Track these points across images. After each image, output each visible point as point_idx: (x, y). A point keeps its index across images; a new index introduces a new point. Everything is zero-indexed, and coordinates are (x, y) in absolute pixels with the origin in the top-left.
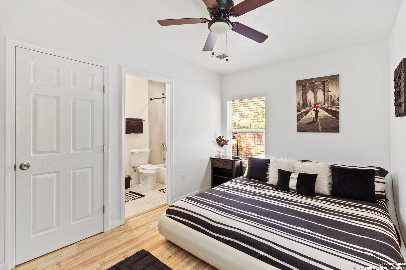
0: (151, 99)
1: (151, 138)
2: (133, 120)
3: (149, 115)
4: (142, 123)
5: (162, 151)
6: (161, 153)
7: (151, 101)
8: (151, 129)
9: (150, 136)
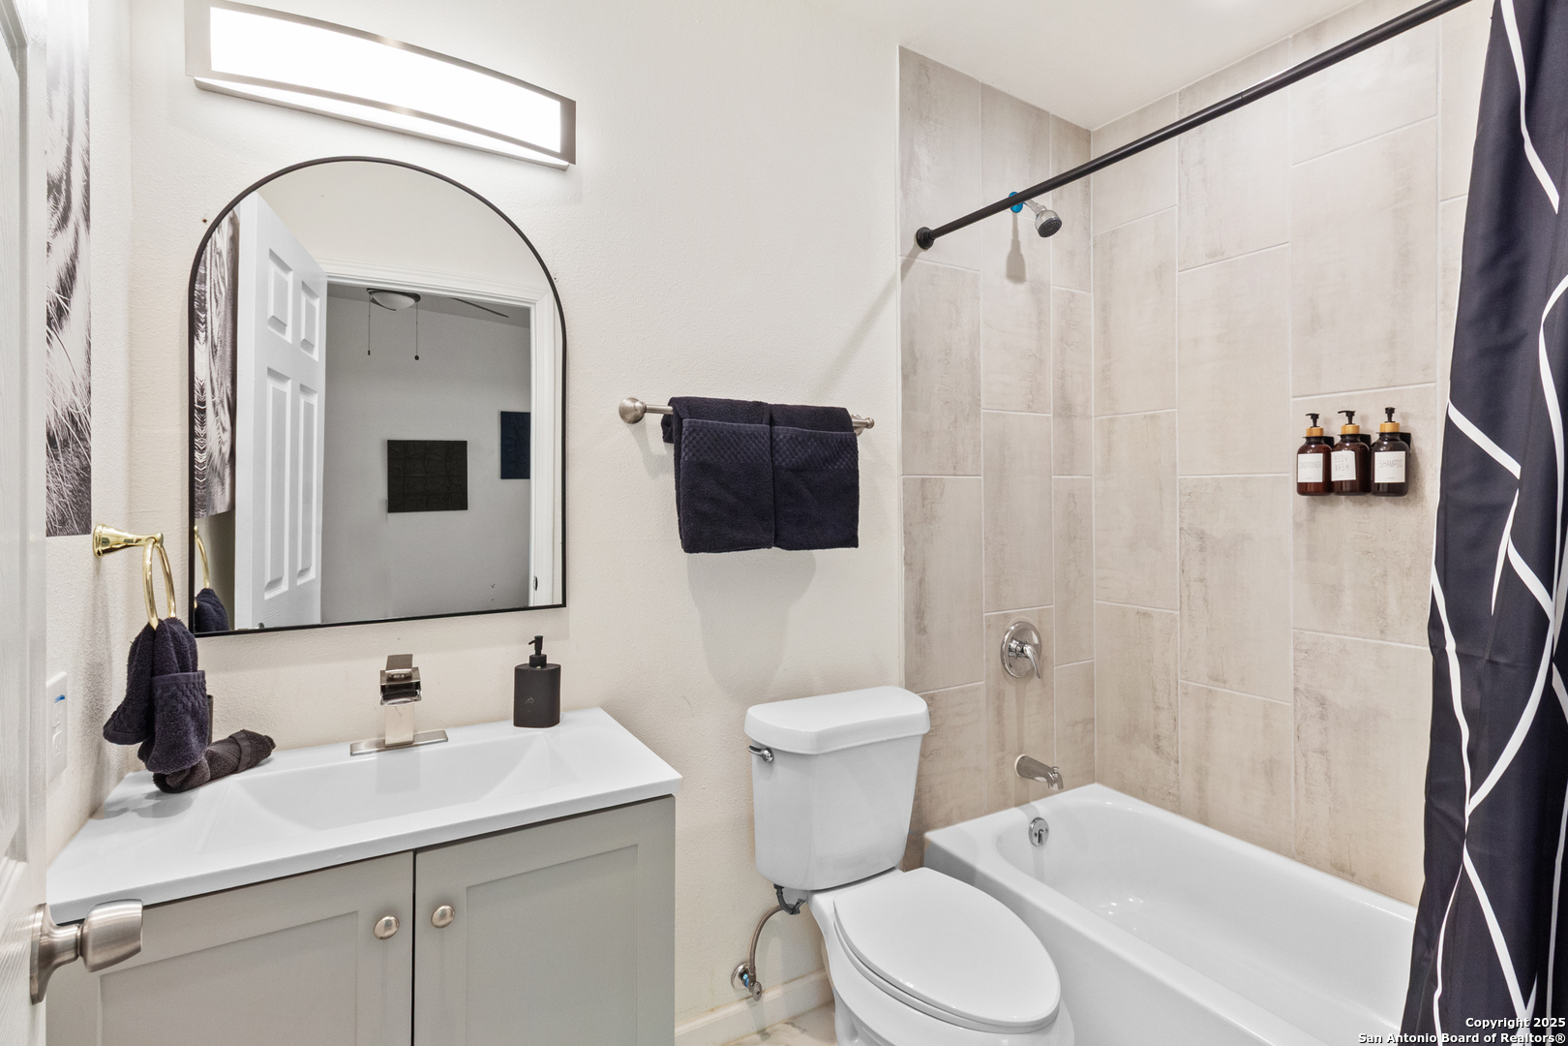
0: (925, 239)
1: (921, 582)
2: (772, 422)
3: (905, 377)
4: (850, 449)
5: (1010, 690)
6: (999, 713)
7: (923, 254)
8: (921, 503)
9: (915, 568)
